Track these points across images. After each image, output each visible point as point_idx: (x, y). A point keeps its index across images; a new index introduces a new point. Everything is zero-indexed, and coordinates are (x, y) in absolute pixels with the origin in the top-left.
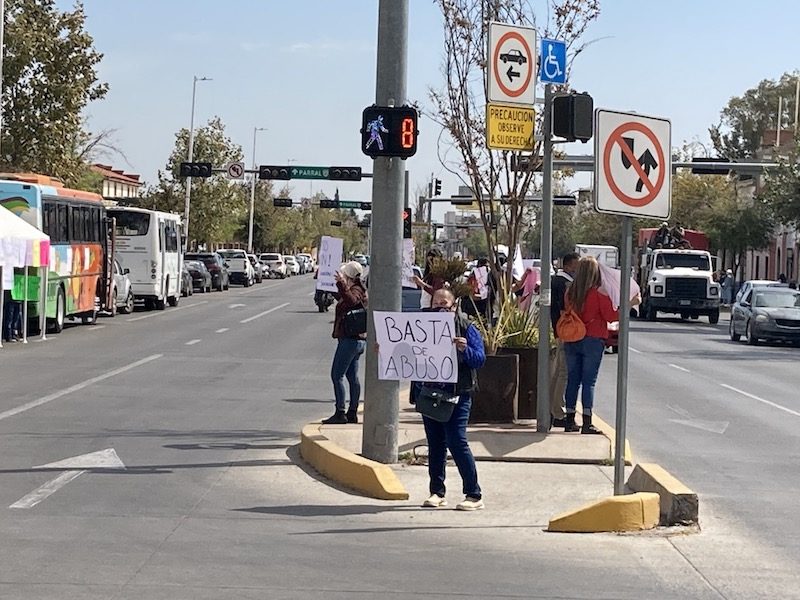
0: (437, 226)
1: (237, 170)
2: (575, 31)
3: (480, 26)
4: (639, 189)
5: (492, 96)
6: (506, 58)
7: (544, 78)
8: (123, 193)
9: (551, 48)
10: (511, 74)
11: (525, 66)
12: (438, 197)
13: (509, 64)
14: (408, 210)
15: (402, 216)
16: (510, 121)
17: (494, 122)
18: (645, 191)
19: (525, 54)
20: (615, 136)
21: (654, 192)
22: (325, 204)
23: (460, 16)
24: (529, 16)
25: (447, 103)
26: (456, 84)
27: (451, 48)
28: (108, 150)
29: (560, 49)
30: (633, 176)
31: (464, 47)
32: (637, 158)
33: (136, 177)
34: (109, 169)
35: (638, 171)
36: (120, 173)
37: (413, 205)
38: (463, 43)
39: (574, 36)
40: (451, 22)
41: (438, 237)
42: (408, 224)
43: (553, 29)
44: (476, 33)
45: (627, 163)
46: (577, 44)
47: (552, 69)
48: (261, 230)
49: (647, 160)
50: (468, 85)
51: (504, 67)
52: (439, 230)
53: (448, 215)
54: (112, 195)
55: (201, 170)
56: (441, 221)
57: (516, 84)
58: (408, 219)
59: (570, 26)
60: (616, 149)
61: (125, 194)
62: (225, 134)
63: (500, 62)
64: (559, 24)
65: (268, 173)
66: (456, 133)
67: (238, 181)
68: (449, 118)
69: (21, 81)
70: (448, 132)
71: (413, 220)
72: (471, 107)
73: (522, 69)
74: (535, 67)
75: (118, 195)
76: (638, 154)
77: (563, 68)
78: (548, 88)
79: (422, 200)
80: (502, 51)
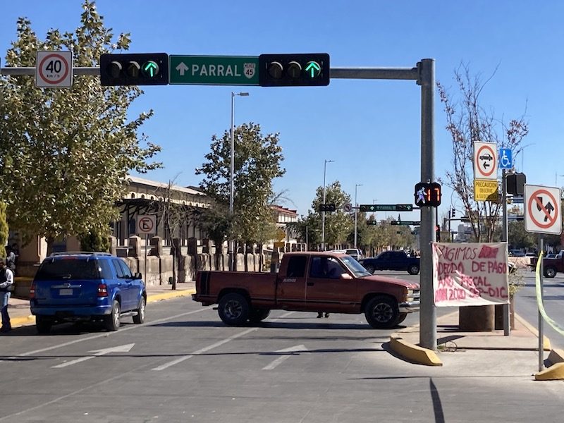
0: (453, 233)
1: (348, 207)
2: (516, 142)
3: (470, 140)
4: (546, 220)
5: (477, 177)
6: (483, 158)
7: (502, 166)
8: (288, 220)
9: (504, 152)
10: (485, 165)
11: (492, 161)
12: (454, 218)
13: (484, 160)
14: (438, 226)
15: (435, 229)
16: (486, 188)
17: (478, 189)
18: (548, 220)
19: (492, 156)
20: (534, 196)
21: (553, 221)
22: (394, 223)
23: (460, 136)
24: (494, 136)
25: (455, 178)
26: (459, 169)
27: (456, 152)
28: (285, 200)
29: (509, 152)
30: (543, 214)
31: (463, 151)
32: (545, 206)
33: (295, 211)
34: (281, 207)
35: (545, 212)
36: (287, 209)
37: (440, 224)
38: (462, 149)
39: (517, 144)
40: (456, 139)
41: (454, 238)
42: (438, 232)
43: (506, 141)
44: (468, 144)
45: (540, 209)
46: (518, 148)
47: (505, 162)
48: (361, 237)
49: (549, 207)
50: (465, 169)
51: (481, 162)
52: (455, 235)
53: (460, 227)
54: (283, 221)
55: (330, 207)
56: (456, 230)
57: (488, 170)
58: (439, 230)
59: (514, 140)
60: (534, 203)
61: (290, 221)
62: (342, 189)
63: (480, 160)
64: (509, 138)
65: (365, 208)
66: (460, 192)
67: (348, 213)
68: (456, 186)
69: (243, 167)
70: (456, 192)
71: (441, 230)
72: (467, 179)
73: (491, 163)
74: (497, 161)
75: (286, 221)
76: (545, 204)
77: (510, 162)
78: (504, 171)
79: (445, 220)
80: (481, 155)
